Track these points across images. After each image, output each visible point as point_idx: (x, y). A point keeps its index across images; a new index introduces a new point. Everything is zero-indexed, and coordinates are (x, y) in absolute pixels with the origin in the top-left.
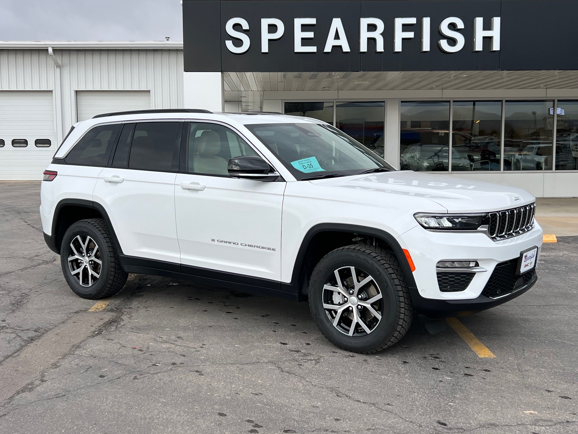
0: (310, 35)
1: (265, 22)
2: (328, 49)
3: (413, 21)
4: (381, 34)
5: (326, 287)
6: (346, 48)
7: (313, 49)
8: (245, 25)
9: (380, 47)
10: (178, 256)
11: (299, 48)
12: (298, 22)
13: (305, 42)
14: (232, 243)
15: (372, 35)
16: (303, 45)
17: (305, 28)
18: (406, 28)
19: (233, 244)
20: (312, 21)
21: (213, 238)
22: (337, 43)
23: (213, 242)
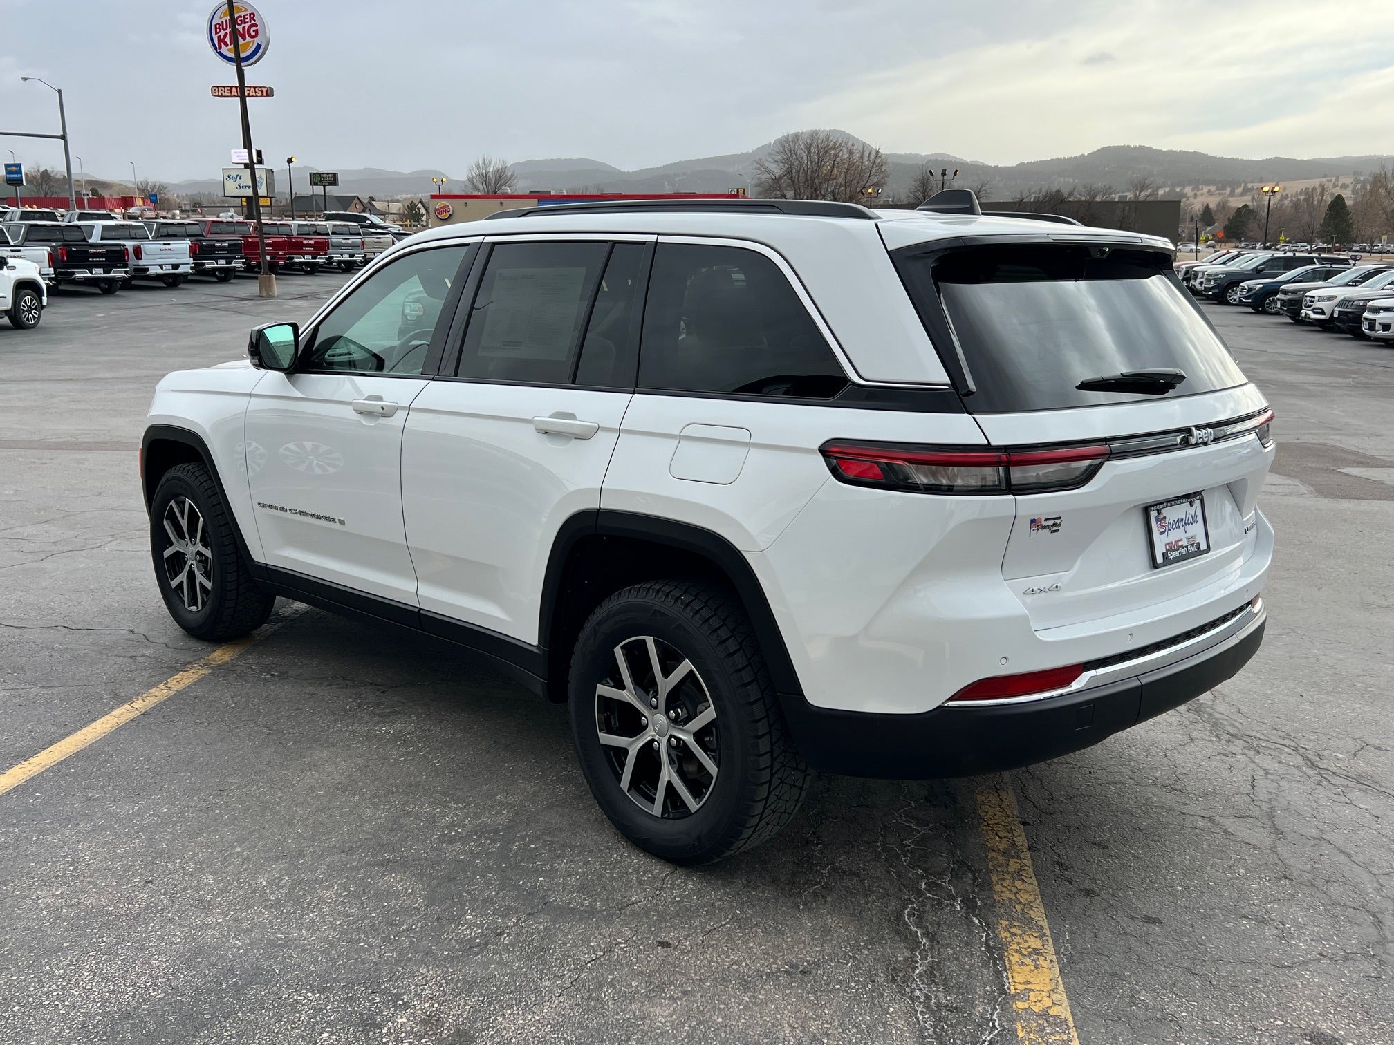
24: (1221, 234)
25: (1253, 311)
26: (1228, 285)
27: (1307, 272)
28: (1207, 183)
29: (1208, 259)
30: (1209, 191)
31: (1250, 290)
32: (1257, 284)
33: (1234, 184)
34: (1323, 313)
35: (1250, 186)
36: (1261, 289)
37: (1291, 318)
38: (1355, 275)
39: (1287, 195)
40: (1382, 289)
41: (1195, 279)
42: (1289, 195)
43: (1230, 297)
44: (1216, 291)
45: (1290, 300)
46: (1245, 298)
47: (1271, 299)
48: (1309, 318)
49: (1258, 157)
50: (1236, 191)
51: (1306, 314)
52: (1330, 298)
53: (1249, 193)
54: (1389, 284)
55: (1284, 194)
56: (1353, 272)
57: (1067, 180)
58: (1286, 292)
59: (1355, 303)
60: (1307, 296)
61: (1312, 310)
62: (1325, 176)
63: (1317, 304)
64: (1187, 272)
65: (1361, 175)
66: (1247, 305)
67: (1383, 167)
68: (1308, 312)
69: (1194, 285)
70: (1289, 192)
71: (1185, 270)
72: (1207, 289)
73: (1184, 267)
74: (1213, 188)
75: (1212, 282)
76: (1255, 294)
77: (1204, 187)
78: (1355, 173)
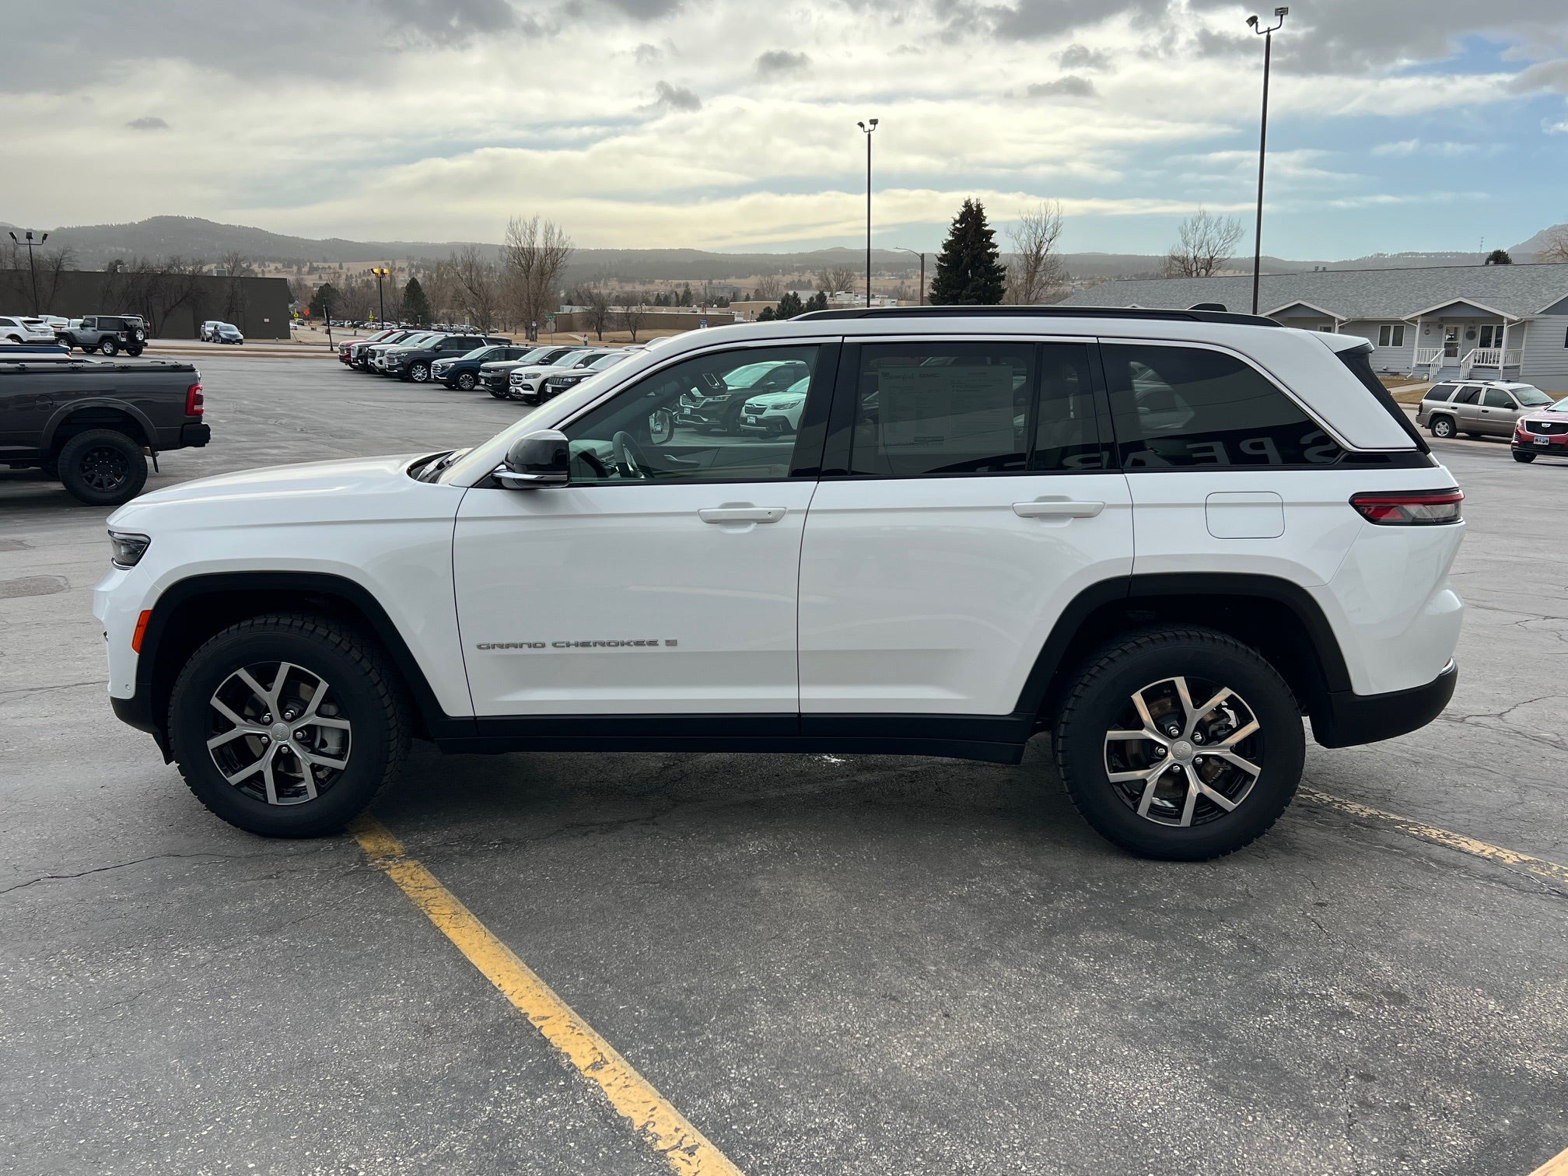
24: (307, 312)
25: (445, 387)
26: (411, 363)
27: (494, 352)
28: (273, 260)
29: (375, 337)
30: (276, 268)
31: (443, 368)
32: (450, 362)
33: (300, 264)
34: (531, 389)
35: (315, 265)
36: (453, 367)
37: (493, 393)
38: (543, 355)
39: (351, 275)
40: (575, 368)
41: (374, 358)
42: (354, 276)
43: (415, 374)
44: (401, 369)
45: (493, 378)
46: (440, 376)
47: (464, 376)
48: (520, 393)
49: (318, 237)
50: (303, 270)
51: (516, 390)
52: (535, 376)
53: (315, 272)
54: (579, 363)
55: (349, 275)
56: (538, 352)
57: (119, 249)
58: (488, 370)
59: (565, 380)
60: (513, 374)
61: (521, 387)
62: (382, 259)
63: (526, 381)
64: (360, 350)
65: (413, 260)
66: (441, 382)
67: (453, 255)
68: (517, 388)
69: (373, 364)
70: (353, 272)
71: (357, 348)
72: (390, 367)
73: (356, 345)
74: (280, 266)
75: (396, 360)
76: (449, 371)
77: (271, 265)
78: (409, 258)
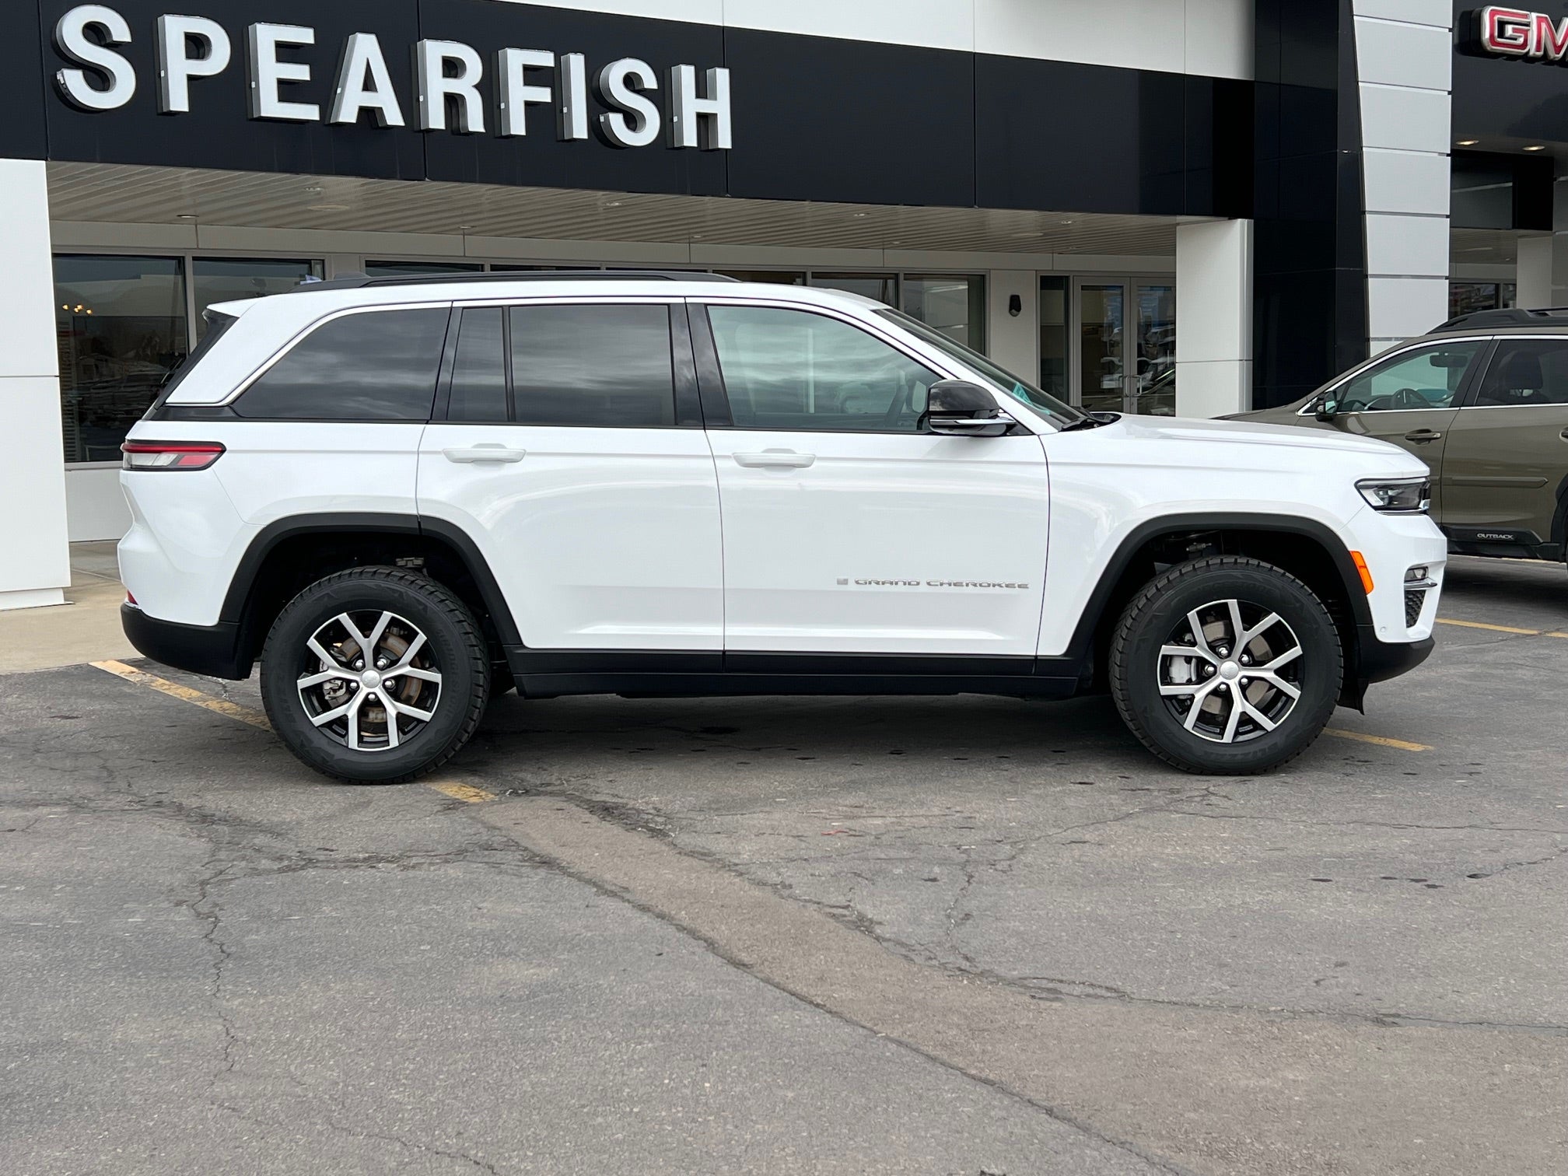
0: (300, 72)
1: (175, 28)
2: (347, 114)
3: (545, 59)
4: (476, 87)
5: (1166, 650)
6: (394, 117)
7: (310, 112)
8: (120, 31)
9: (475, 121)
10: (715, 630)
11: (270, 106)
12: (266, 36)
13: (288, 90)
14: (901, 584)
15: (454, 86)
16: (283, 98)
17: (286, 52)
18: (533, 75)
19: (905, 584)
20: (305, 36)
21: (842, 577)
22: (370, 100)
23: (842, 588)
